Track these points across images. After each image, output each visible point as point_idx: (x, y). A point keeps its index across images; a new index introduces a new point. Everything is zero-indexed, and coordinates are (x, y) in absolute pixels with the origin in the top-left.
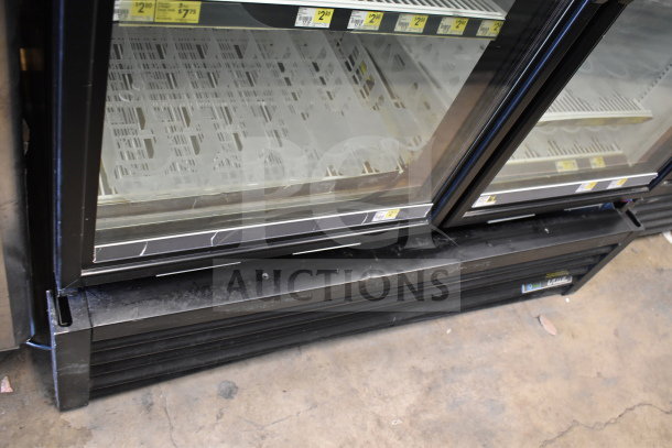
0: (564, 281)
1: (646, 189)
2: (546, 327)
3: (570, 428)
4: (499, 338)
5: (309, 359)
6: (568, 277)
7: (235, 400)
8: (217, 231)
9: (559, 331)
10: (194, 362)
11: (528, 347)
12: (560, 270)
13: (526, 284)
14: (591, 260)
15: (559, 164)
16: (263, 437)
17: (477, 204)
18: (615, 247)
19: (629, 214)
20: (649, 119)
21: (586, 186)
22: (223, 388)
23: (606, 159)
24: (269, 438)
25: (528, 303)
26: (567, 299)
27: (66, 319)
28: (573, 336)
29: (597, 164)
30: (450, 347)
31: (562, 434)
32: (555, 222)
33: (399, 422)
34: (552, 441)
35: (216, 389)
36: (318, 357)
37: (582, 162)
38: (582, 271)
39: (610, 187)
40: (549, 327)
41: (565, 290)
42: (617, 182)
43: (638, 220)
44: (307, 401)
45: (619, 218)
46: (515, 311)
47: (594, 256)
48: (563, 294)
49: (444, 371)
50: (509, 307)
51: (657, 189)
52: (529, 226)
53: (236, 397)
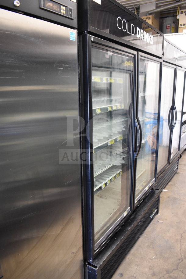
0: (156, 211)
1: (155, 183)
2: (160, 222)
3: (182, 235)
4: (155, 230)
5: (128, 259)
6: (155, 209)
7: (124, 276)
8: (107, 232)
9: (163, 220)
10: (113, 271)
11: (161, 227)
12: (153, 208)
13: (150, 216)
14: (157, 203)
15: (139, 188)
16: (135, 278)
17: (135, 203)
18: (159, 197)
19: (155, 189)
20: (146, 171)
21: (147, 188)
22: (120, 275)
23: (145, 182)
24: (136, 277)
25: (154, 220)
26: (159, 214)
27: (96, 267)
28: (166, 220)
29: (145, 184)
30: (149, 238)
31: (181, 237)
32: (147, 199)
33: (154, 256)
34: (181, 239)
35: (119, 277)
36: (130, 257)
37: (142, 186)
38: (157, 206)
39: (150, 186)
40: (161, 221)
41: (157, 213)
42: (150, 185)
43: (158, 189)
44: (136, 266)
45: (155, 191)
46: (153, 223)
47: (157, 201)
48: (157, 214)
49: (152, 242)
50: (151, 223)
51: (157, 181)
52: (144, 203)
53: (124, 275)
